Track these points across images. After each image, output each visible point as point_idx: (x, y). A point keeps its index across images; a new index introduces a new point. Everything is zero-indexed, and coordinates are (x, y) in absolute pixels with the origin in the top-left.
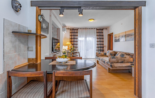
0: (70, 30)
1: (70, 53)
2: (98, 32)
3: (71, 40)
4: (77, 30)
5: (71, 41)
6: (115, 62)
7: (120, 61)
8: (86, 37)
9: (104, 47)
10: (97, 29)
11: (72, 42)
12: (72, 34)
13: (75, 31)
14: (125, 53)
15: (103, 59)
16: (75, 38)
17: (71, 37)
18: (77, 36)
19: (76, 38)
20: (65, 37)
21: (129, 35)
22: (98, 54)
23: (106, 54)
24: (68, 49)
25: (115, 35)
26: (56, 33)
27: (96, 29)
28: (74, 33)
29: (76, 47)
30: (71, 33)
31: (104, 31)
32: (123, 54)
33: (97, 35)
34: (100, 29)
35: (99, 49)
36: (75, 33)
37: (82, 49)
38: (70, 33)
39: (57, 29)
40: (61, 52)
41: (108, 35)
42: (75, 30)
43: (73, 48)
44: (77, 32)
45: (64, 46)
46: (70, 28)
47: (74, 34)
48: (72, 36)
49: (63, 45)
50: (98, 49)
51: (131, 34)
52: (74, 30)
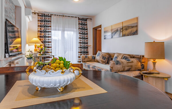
0: (38, 15)
1: (38, 57)
2: (80, 23)
3: (40, 34)
4: (50, 17)
5: (40, 37)
6: (120, 71)
7: (126, 68)
8: (63, 31)
9: (89, 47)
10: (79, 19)
11: (42, 38)
12: (41, 24)
13: (47, 19)
14: (129, 55)
15: (95, 66)
16: (47, 32)
17: (39, 30)
18: (50, 28)
19: (49, 32)
20: (29, 29)
21: (129, 27)
22: (85, 59)
23: (95, 58)
24: (36, 50)
25: (105, 28)
26: (14, 15)
27: (77, 19)
28: (45, 21)
29: (49, 47)
30: (41, 21)
31: (88, 22)
32: (126, 56)
33: (79, 28)
34: (83, 19)
35: (83, 50)
36: (47, 21)
37: (58, 50)
38: (38, 21)
39: (14, 7)
40: (24, 56)
41: (93, 28)
42: (47, 16)
43: (44, 49)
44: (50, 20)
45: (27, 45)
46: (38, 12)
47: (44, 24)
48: (41, 26)
49: (27, 43)
50: (81, 50)
51: (131, 25)
52: (45, 16)
